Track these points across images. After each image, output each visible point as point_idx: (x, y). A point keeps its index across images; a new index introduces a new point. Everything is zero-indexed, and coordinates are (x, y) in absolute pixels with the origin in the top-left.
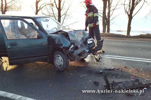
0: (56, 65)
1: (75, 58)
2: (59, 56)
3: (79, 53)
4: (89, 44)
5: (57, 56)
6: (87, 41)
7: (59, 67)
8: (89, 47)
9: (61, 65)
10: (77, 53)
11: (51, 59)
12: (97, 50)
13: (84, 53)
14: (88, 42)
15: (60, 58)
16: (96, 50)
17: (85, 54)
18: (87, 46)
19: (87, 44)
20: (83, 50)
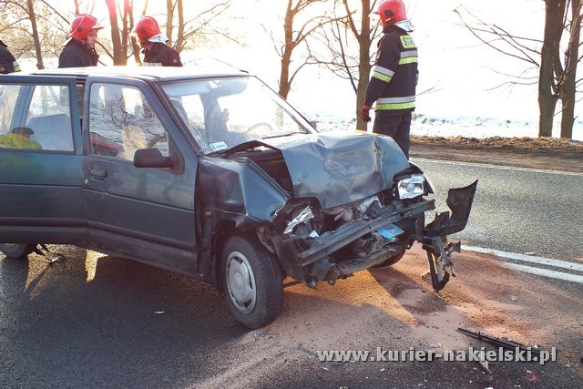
0: (233, 299)
1: (313, 274)
2: (241, 261)
3: (336, 249)
4: (407, 202)
5: (237, 258)
6: (396, 185)
7: (243, 309)
8: (402, 214)
9: (250, 301)
10: (326, 249)
11: (211, 267)
12: (442, 230)
13: (369, 246)
14: (403, 193)
15: (246, 268)
16: (437, 228)
17: (374, 250)
18: (395, 209)
19: (395, 202)
20: (368, 231)
